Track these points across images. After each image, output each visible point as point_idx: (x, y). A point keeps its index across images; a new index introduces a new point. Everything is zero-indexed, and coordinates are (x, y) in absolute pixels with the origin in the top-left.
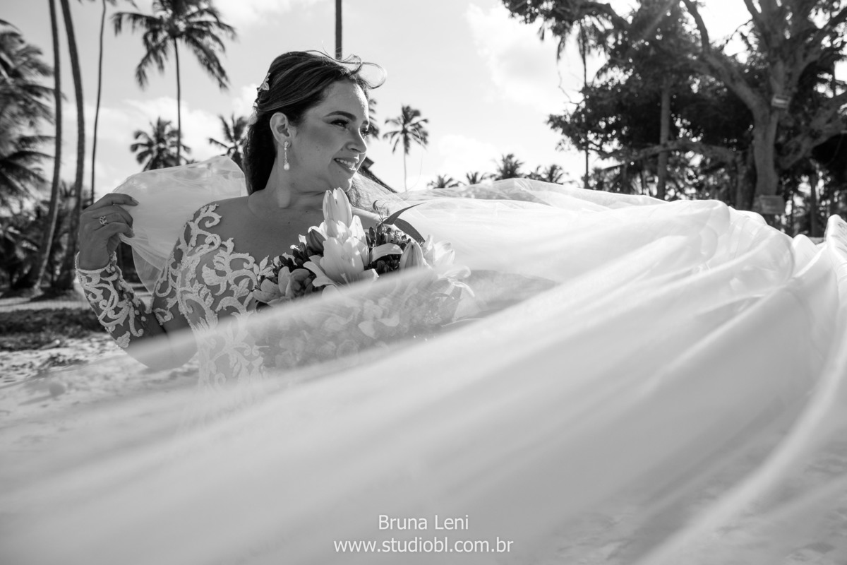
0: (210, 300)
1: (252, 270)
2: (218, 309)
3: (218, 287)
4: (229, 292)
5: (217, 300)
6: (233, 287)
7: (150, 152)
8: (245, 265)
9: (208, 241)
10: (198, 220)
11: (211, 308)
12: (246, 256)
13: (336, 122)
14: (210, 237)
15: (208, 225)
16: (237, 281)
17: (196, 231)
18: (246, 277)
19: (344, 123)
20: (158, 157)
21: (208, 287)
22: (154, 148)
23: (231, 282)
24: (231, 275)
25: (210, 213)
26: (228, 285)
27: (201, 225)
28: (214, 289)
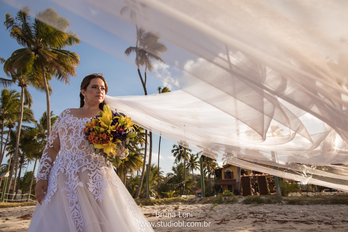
0: (67, 127)
1: (77, 120)
2: (69, 129)
3: (69, 124)
4: (71, 125)
5: (68, 127)
6: (73, 124)
7: (178, 152)
8: (76, 119)
9: (67, 116)
10: (65, 112)
11: (67, 129)
12: (76, 118)
13: (93, 87)
14: (67, 115)
15: (67, 113)
16: (74, 123)
17: (64, 114)
18: (76, 122)
19: (95, 87)
20: (180, 154)
21: (66, 124)
22: (179, 151)
23: (72, 123)
24: (72, 122)
25: (68, 111)
26: (71, 123)
27: (66, 113)
28: (68, 124)
